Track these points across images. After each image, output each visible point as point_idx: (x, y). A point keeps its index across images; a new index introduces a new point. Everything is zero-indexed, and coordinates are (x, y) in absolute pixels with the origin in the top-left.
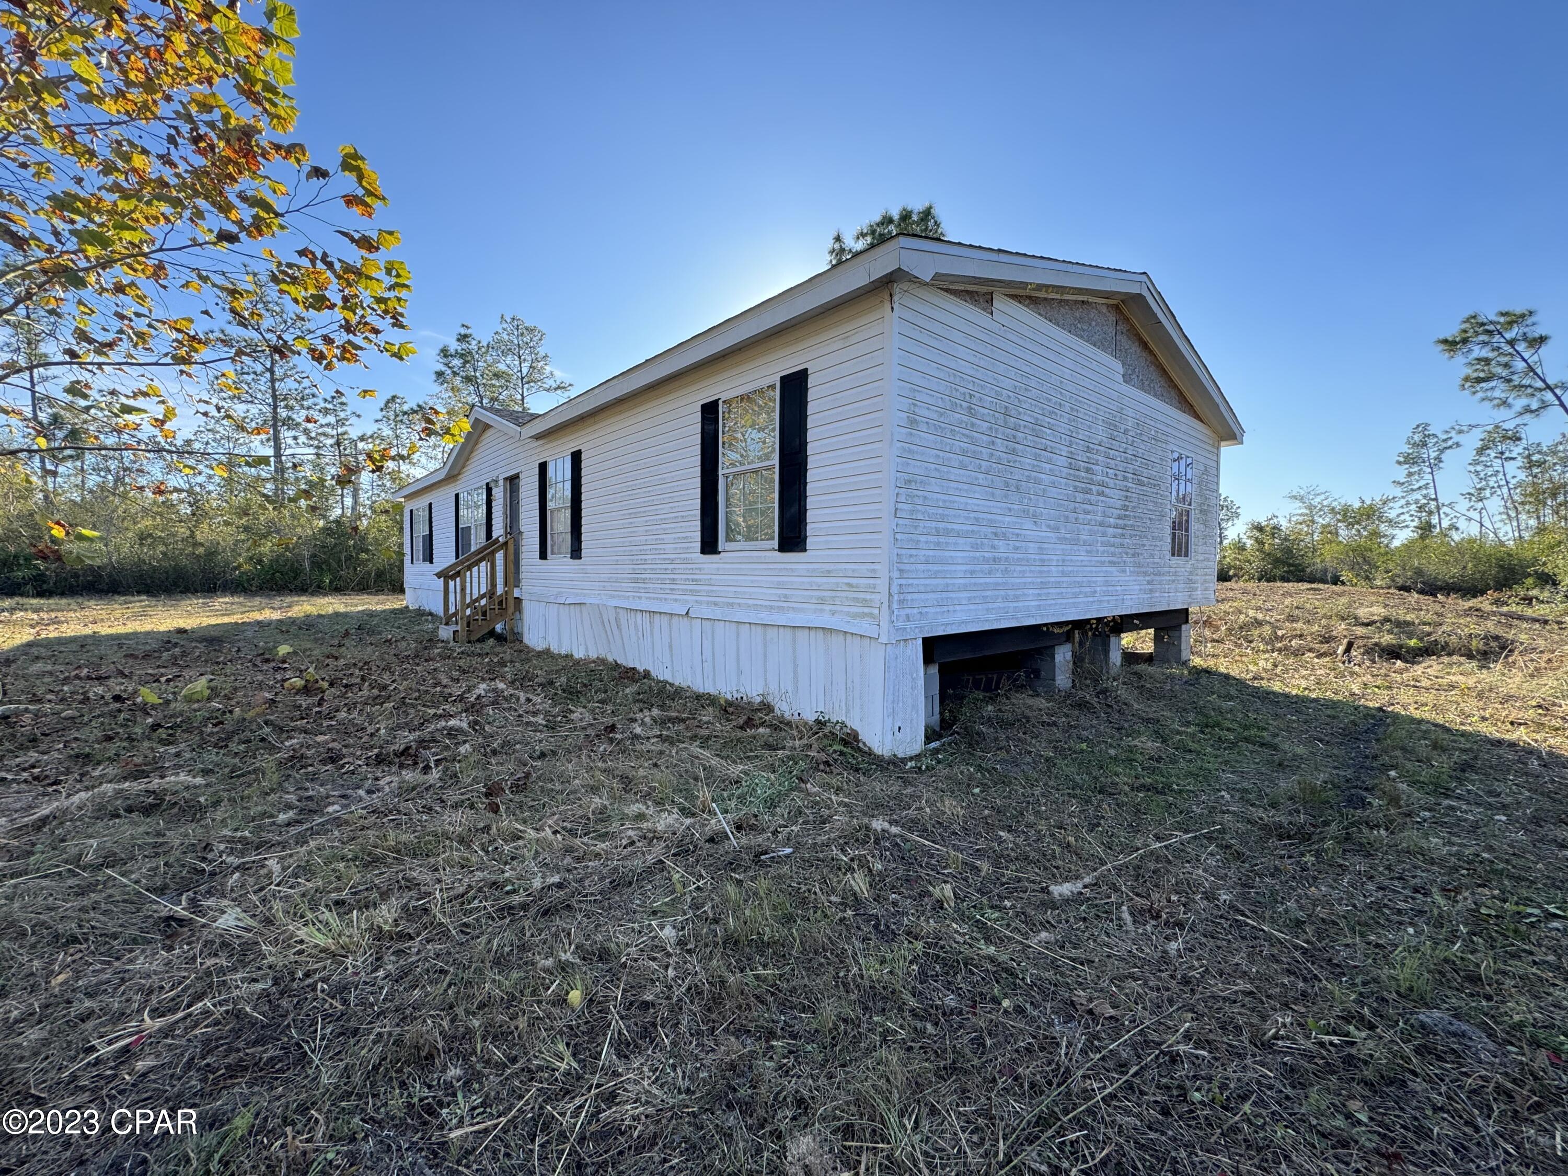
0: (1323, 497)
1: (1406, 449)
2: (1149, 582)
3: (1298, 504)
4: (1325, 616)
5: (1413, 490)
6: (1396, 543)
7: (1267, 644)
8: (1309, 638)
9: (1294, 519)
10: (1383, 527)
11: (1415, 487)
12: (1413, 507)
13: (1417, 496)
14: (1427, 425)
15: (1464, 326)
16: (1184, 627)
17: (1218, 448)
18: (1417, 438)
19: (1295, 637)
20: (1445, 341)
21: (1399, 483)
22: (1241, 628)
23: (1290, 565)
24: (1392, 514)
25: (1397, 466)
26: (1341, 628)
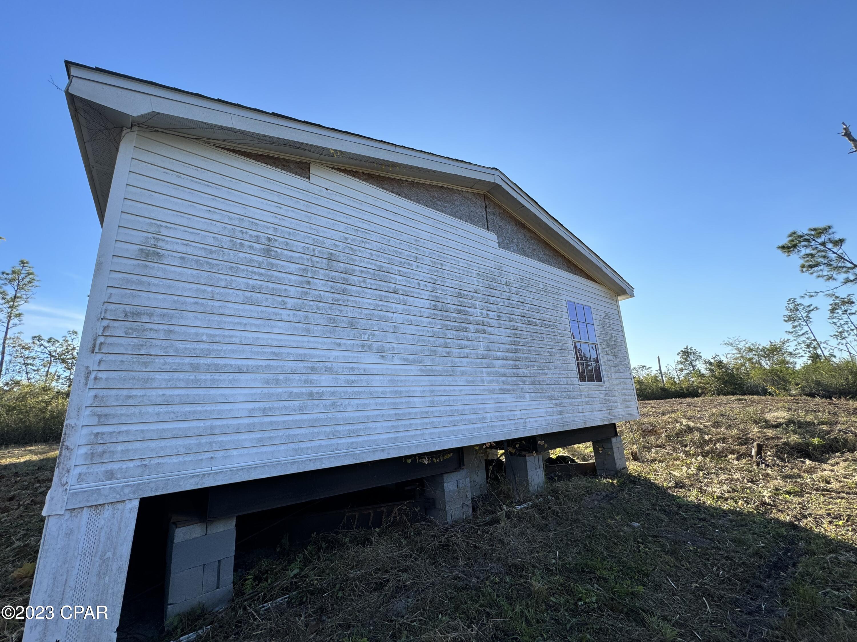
0: (744, 342)
1: (788, 313)
2: (556, 405)
3: (730, 348)
4: (743, 421)
5: (799, 335)
6: (798, 367)
7: (698, 447)
8: (730, 441)
9: (729, 356)
10: (788, 358)
11: (800, 333)
12: (803, 345)
13: (803, 338)
14: (795, 299)
15: (790, 238)
16: (614, 440)
17: (617, 301)
18: (791, 306)
19: (718, 440)
20: (783, 247)
21: (789, 332)
22: (678, 434)
23: (735, 384)
24: (791, 350)
25: (785, 322)
26: (755, 430)
